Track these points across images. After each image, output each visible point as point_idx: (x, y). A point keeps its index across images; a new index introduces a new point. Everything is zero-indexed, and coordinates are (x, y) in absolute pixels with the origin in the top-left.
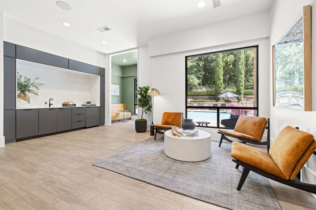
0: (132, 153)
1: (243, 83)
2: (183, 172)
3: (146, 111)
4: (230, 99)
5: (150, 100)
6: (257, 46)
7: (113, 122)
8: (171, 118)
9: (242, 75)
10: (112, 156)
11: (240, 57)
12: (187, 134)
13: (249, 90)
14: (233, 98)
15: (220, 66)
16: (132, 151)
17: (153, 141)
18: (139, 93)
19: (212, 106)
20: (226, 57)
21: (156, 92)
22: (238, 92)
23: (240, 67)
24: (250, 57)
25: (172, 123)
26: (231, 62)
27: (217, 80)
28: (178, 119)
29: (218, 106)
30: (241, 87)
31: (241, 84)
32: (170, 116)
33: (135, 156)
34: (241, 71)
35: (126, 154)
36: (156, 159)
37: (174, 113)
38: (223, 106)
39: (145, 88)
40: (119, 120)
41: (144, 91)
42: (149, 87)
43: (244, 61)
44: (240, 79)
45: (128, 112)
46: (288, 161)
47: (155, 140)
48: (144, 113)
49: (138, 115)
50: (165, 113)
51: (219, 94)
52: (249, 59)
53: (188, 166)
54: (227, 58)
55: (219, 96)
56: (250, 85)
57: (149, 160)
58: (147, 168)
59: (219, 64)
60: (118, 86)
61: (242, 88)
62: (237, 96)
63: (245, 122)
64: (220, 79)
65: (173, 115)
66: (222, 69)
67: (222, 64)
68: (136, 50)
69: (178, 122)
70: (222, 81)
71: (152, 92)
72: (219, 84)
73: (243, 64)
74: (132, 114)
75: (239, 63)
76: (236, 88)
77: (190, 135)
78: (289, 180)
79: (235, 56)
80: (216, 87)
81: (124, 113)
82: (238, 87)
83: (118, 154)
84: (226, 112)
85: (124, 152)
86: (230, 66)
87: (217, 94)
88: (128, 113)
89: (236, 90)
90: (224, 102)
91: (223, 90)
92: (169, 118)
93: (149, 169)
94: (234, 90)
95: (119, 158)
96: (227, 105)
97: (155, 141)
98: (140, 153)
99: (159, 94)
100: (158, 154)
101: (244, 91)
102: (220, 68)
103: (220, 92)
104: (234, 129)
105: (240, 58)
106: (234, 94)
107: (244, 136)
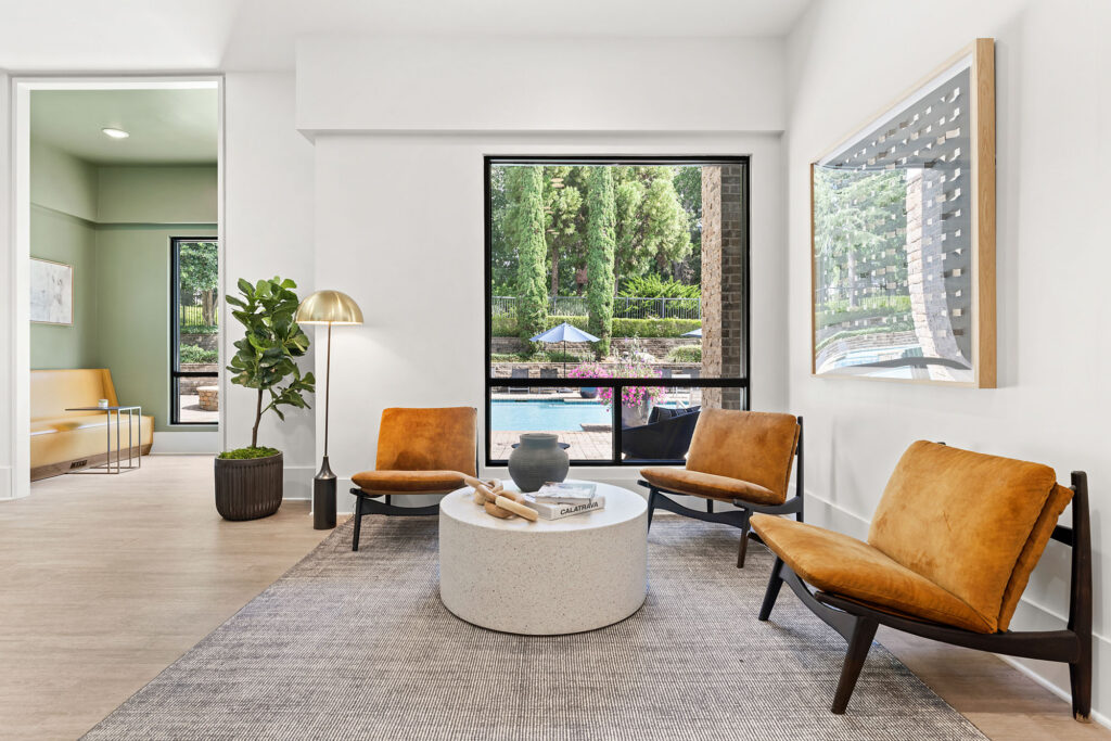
0: (267, 645)
1: (610, 293)
2: (592, 689)
3: (279, 407)
4: (570, 353)
5: (306, 348)
6: (745, 160)
7: (37, 474)
8: (427, 434)
9: (607, 266)
10: (142, 698)
11: (601, 198)
12: (566, 507)
13: (627, 319)
14: (580, 346)
15: (536, 225)
16: (267, 636)
17: (346, 555)
18: (241, 309)
19: (509, 376)
20: (555, 193)
21: (347, 308)
22: (596, 326)
23: (602, 235)
24: (629, 204)
25: (429, 457)
26: (570, 212)
27: (525, 275)
28: (459, 437)
29: (530, 376)
30: (604, 307)
31: (604, 295)
32: (418, 424)
33: (300, 663)
34: (603, 250)
35: (234, 664)
36: (428, 653)
37: (436, 410)
38: (546, 376)
39: (274, 288)
40: (78, 465)
41: (266, 303)
42: (295, 286)
43: (613, 216)
44: (601, 279)
45: (136, 412)
46: (992, 567)
47: (355, 548)
48: (269, 416)
49: (220, 426)
50: (391, 415)
51: (532, 331)
52: (627, 209)
53: (592, 653)
54: (556, 198)
55: (533, 340)
56: (630, 302)
57: (395, 667)
58: (410, 719)
59: (533, 215)
60: (64, 273)
61: (609, 311)
62: (595, 339)
63: (726, 433)
64: (536, 274)
65: (432, 420)
66: (542, 237)
67: (542, 216)
68: (213, 84)
69: (458, 452)
70: (542, 282)
71: (326, 311)
72: (532, 292)
73: (611, 225)
74: (156, 427)
75: (600, 222)
76: (587, 309)
77: (576, 509)
78: (1000, 632)
79: (584, 192)
80: (522, 305)
81: (113, 422)
82: (593, 305)
83: (176, 676)
84: (561, 401)
85: (212, 651)
86: (569, 227)
87: (525, 332)
88: (135, 418)
89: (587, 316)
90: (549, 362)
91: (547, 316)
92: (417, 437)
93: (424, 718)
94: (581, 317)
95: (200, 697)
96: (562, 372)
97: (357, 554)
98: (317, 637)
99: (360, 318)
100: (421, 622)
101: (614, 323)
102: (537, 232)
103: (537, 324)
104: (684, 464)
105: (601, 203)
106: (583, 333)
107: (748, 488)
